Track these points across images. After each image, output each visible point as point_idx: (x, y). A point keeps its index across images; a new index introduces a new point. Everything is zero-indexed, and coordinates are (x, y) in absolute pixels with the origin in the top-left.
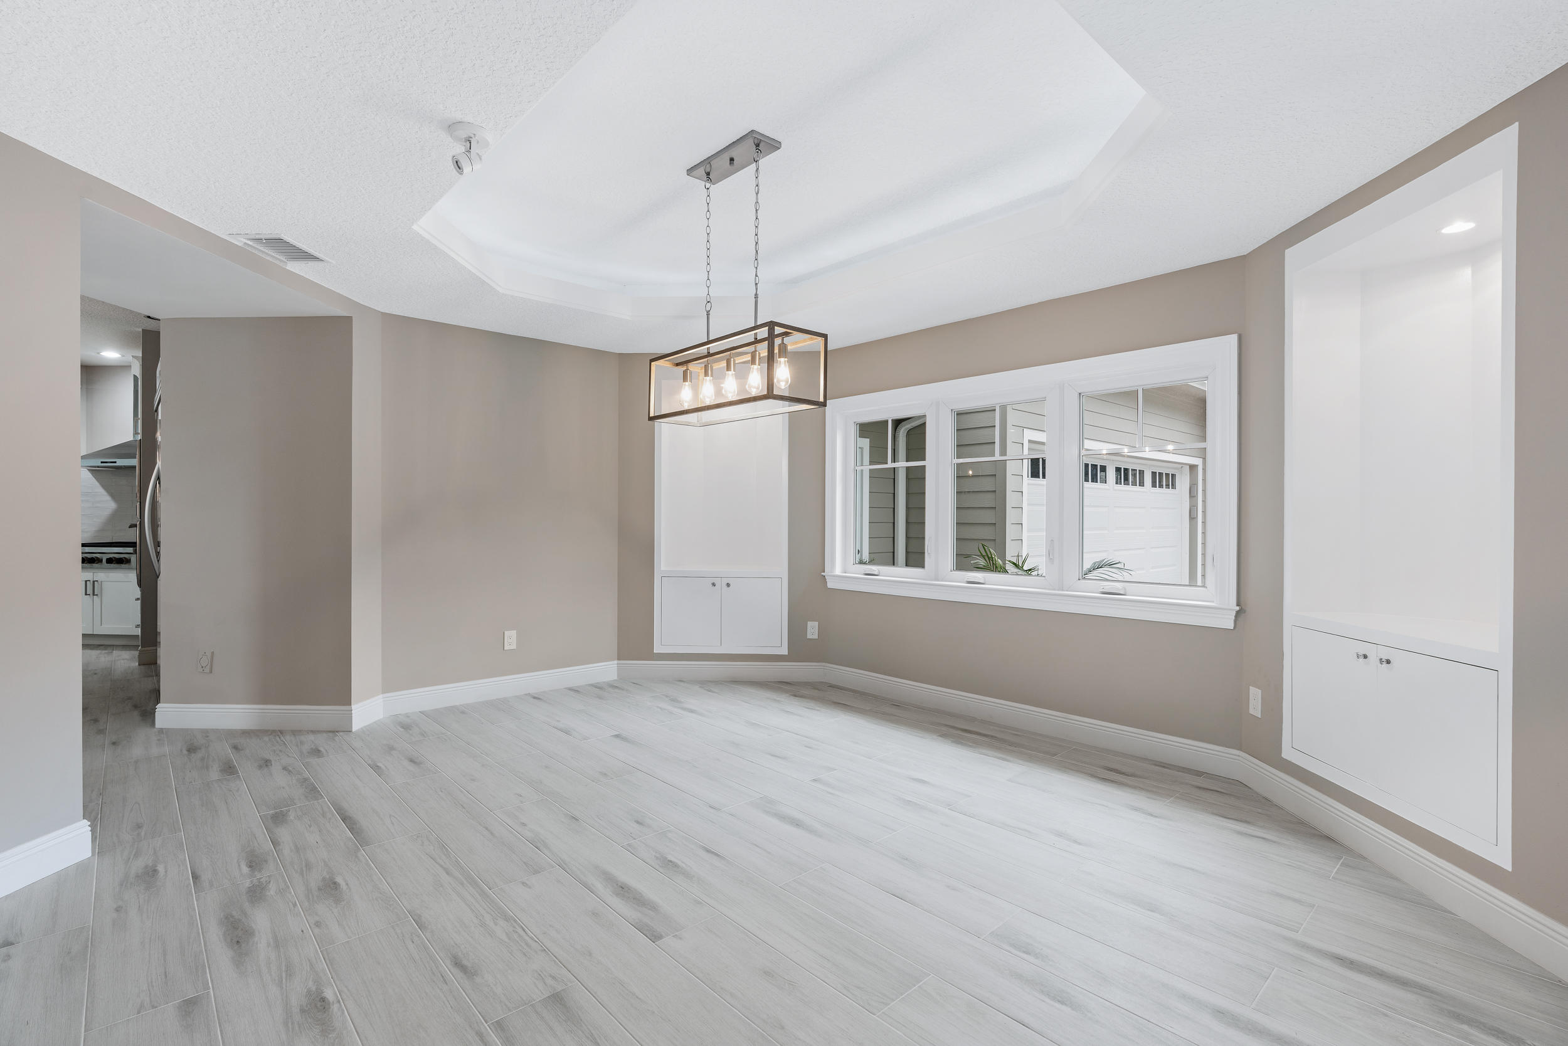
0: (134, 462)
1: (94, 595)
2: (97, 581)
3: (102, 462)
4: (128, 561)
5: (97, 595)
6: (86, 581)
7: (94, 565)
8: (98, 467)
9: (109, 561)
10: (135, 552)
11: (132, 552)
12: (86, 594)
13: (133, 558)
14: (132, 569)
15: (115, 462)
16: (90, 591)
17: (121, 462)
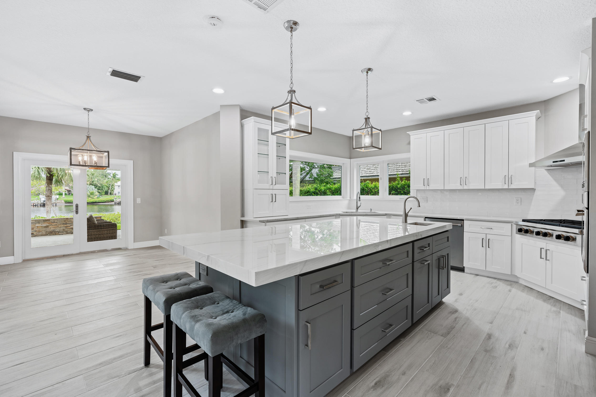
0: (582, 158)
1: (546, 259)
2: (549, 250)
3: (553, 162)
4: (574, 239)
5: (549, 260)
6: (541, 249)
7: (547, 238)
8: (551, 166)
9: (559, 237)
10: (582, 233)
11: (578, 233)
12: (541, 258)
13: (579, 237)
14: (577, 246)
15: (564, 161)
16: (543, 256)
17: (568, 160)
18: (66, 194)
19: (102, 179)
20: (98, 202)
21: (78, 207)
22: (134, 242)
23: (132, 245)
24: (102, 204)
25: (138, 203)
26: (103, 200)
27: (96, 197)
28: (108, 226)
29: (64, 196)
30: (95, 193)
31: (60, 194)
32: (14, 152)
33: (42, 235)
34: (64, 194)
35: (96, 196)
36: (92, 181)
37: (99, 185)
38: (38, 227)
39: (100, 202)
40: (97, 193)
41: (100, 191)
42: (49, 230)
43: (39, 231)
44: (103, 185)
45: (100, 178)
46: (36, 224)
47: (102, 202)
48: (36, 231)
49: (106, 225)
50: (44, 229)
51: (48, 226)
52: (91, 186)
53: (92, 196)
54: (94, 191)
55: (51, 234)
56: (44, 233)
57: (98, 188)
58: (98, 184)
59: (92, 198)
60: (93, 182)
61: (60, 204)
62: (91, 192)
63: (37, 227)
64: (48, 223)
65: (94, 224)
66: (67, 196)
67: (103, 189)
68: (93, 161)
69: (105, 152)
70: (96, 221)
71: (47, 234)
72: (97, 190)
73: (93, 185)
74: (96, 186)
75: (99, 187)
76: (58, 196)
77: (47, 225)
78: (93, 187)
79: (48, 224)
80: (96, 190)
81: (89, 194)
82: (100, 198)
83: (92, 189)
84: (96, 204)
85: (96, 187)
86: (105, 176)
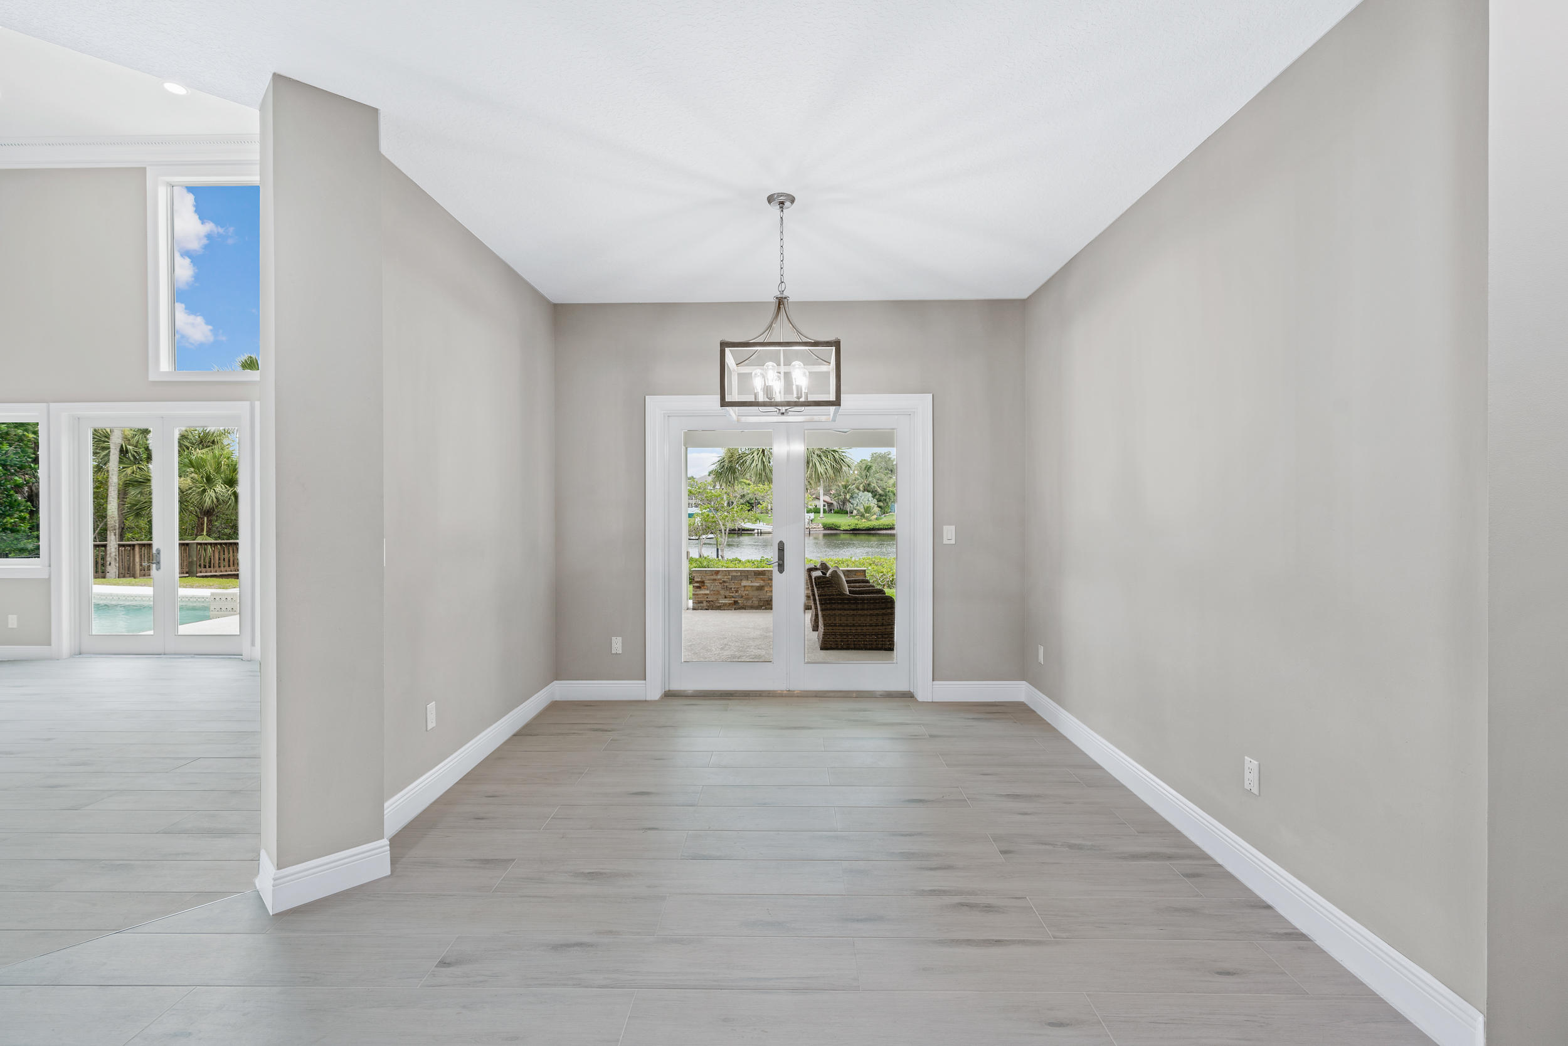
18: (825, 511)
19: (885, 478)
20: (877, 527)
21: (783, 550)
22: (933, 681)
23: (927, 690)
24: (886, 534)
25: (945, 542)
26: (887, 523)
27: (875, 517)
28: (873, 603)
29: (822, 514)
30: (873, 508)
31: (817, 511)
32: (646, 397)
33: (752, 607)
34: (822, 511)
35: (875, 514)
36: (868, 482)
37: (881, 492)
38: (747, 588)
39: (881, 529)
40: (876, 509)
41: (881, 504)
42: (764, 597)
43: (747, 597)
44: (888, 490)
45: (883, 476)
46: (741, 580)
47: (886, 529)
48: (742, 597)
49: (867, 599)
50: (756, 593)
51: (763, 586)
52: (866, 493)
53: (868, 515)
54: (872, 505)
55: (767, 606)
56: (756, 603)
57: (877, 497)
58: (879, 489)
59: (868, 519)
60: (869, 485)
61: (817, 532)
62: (866, 505)
63: (745, 586)
64: (763, 580)
65: (840, 595)
66: (827, 514)
67: (888, 500)
68: (794, 387)
69: (828, 344)
70: (846, 585)
71: (762, 606)
72: (876, 503)
73: (869, 491)
74: (874, 493)
75: (880, 495)
76: (812, 515)
77: (762, 584)
78: (870, 494)
79: (762, 582)
80: (875, 501)
81: (862, 510)
82: (881, 519)
83: (868, 500)
84: (875, 534)
85: (875, 495)
86: (891, 471)
